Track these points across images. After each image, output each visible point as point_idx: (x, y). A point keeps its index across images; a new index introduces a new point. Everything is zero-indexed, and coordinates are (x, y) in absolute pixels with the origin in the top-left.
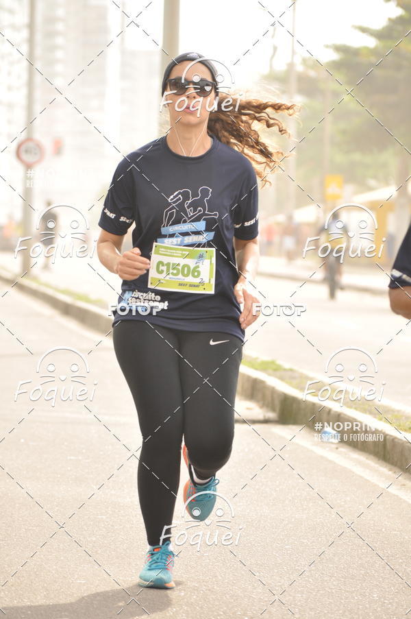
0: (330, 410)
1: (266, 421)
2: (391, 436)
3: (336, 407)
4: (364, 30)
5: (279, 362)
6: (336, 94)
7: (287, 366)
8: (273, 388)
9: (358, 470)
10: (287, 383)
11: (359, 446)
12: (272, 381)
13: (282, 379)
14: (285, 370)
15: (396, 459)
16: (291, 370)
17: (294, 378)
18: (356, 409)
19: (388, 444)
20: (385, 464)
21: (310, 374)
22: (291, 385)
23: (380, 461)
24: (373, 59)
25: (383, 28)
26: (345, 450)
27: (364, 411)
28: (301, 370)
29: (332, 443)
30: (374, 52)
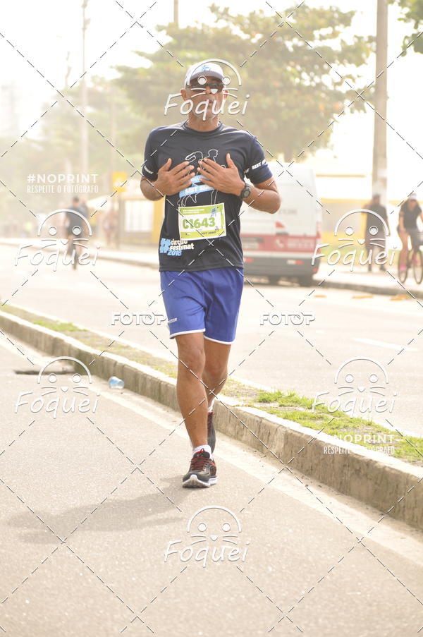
0: (116, 363)
1: (64, 373)
2: (165, 382)
3: (121, 360)
4: (141, 54)
5: (74, 324)
6: (120, 106)
7: (81, 327)
8: (70, 345)
9: (139, 411)
10: (81, 341)
11: (140, 391)
12: (69, 340)
13: (77, 338)
14: (80, 331)
15: (168, 401)
16: (85, 331)
17: (87, 337)
18: (137, 361)
19: (162, 389)
20: (161, 405)
21: (101, 334)
22: (85, 342)
23: (156, 403)
24: (149, 78)
25: (157, 53)
26: (128, 394)
27: (144, 363)
28: (93, 331)
29: (118, 389)
30: (149, 72)
